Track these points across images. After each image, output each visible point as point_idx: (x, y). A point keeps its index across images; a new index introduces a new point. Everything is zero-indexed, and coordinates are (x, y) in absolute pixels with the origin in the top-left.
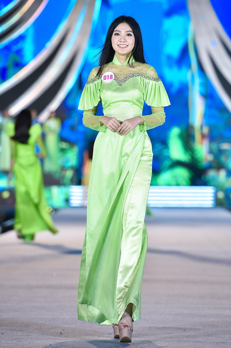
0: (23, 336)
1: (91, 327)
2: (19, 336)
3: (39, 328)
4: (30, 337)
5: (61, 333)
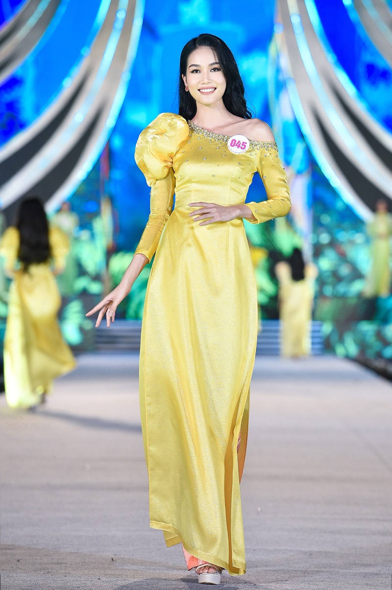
0: (52, 564)
1: (159, 549)
2: (45, 564)
3: (76, 551)
4: (64, 565)
5: (112, 559)
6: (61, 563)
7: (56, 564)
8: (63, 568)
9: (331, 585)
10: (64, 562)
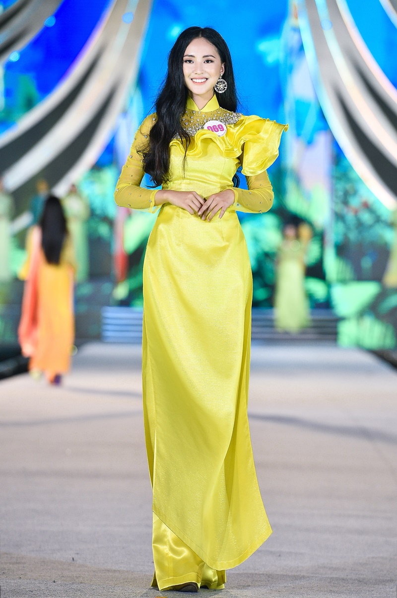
0: (10, 563)
1: (123, 548)
5: (73, 559)
6: (19, 563)
7: (14, 563)
8: (20, 568)
9: (294, 591)
10: (23, 561)
